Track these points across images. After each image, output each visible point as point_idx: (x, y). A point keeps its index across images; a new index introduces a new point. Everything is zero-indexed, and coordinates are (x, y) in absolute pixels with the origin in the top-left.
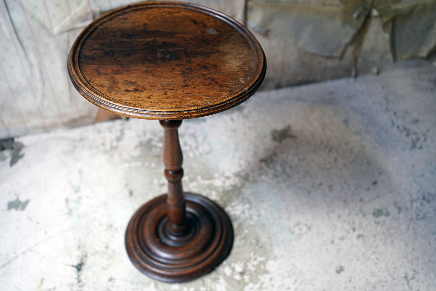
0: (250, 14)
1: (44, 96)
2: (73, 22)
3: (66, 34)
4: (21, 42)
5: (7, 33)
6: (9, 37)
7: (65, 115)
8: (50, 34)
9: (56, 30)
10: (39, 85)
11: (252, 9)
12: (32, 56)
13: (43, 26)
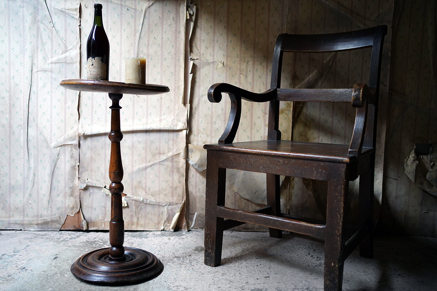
0: (190, 154)
1: (30, 195)
2: (65, 140)
3: (59, 148)
4: (28, 150)
5: (22, 142)
6: (22, 145)
7: (41, 217)
8: (48, 147)
9: (53, 145)
10: (30, 185)
11: (192, 151)
12: (32, 161)
13: (46, 140)
